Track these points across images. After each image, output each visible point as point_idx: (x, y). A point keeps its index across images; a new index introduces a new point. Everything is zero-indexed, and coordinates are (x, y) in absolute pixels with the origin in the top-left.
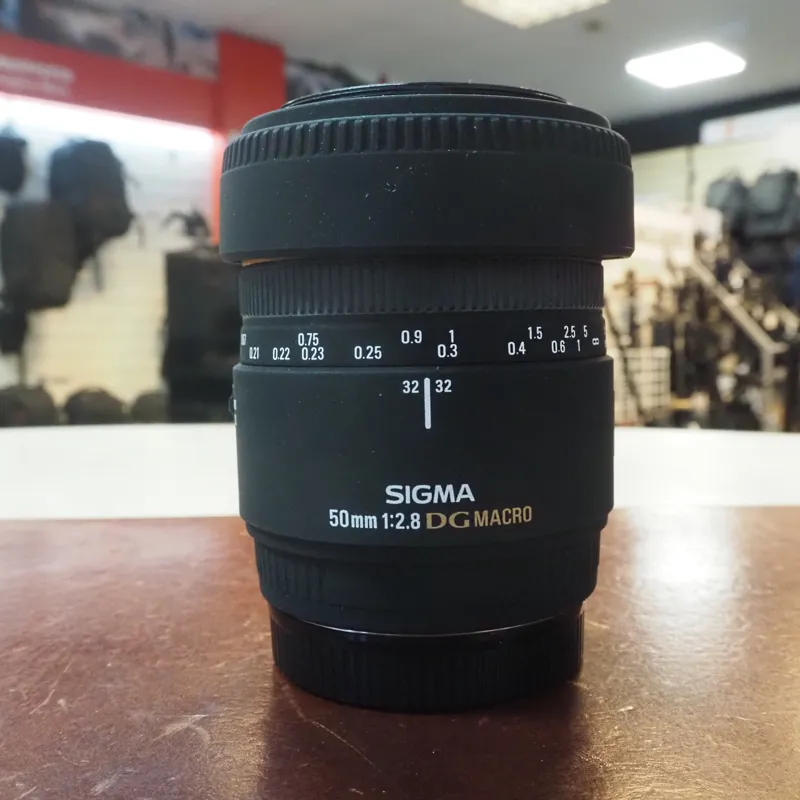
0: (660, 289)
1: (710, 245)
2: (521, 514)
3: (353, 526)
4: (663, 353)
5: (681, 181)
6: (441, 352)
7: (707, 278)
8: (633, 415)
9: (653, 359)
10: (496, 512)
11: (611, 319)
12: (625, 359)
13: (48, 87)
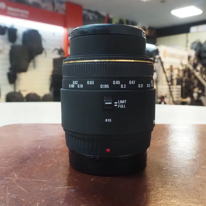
0: (179, 70)
1: (192, 59)
4: (179, 87)
5: (185, 41)
7: (191, 68)
8: (171, 102)
9: (177, 88)
11: (166, 78)
12: (170, 88)
13: (22, 16)
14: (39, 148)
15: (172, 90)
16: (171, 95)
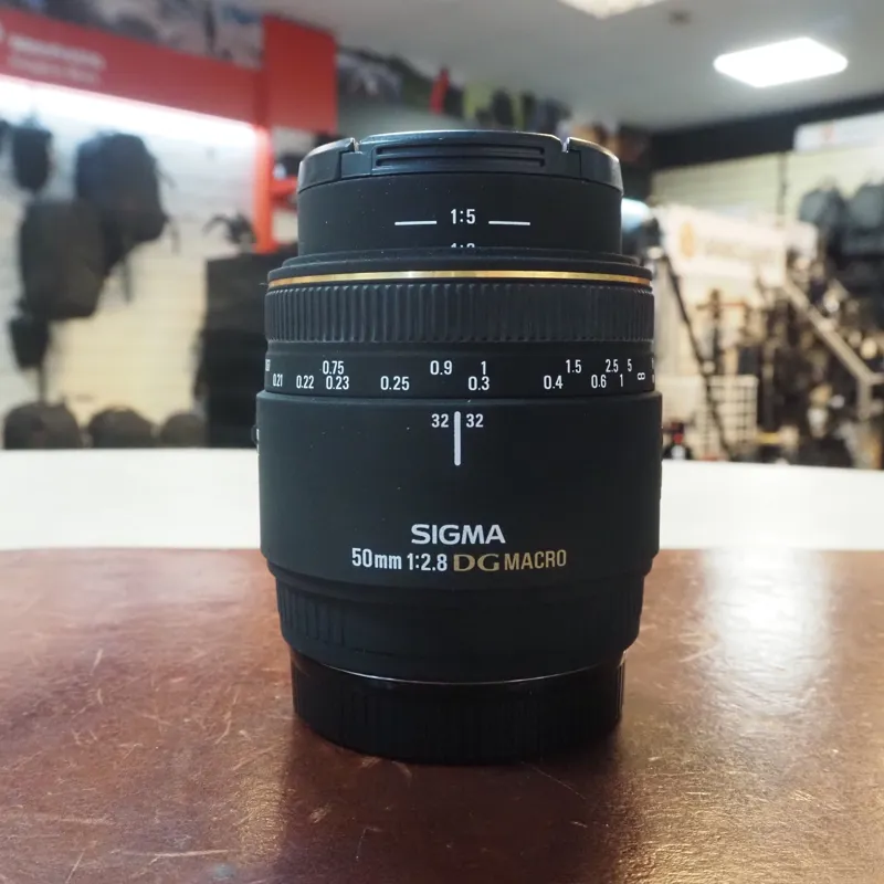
0: (748, 310)
1: (803, 263)
2: (555, 558)
3: (376, 566)
4: (750, 381)
5: (774, 190)
6: (472, 384)
7: (800, 300)
8: (716, 449)
9: (739, 388)
10: (527, 555)
11: (694, 343)
12: (708, 388)
13: (75, 74)
14: (97, 662)
15: (716, 395)
16: (715, 416)
